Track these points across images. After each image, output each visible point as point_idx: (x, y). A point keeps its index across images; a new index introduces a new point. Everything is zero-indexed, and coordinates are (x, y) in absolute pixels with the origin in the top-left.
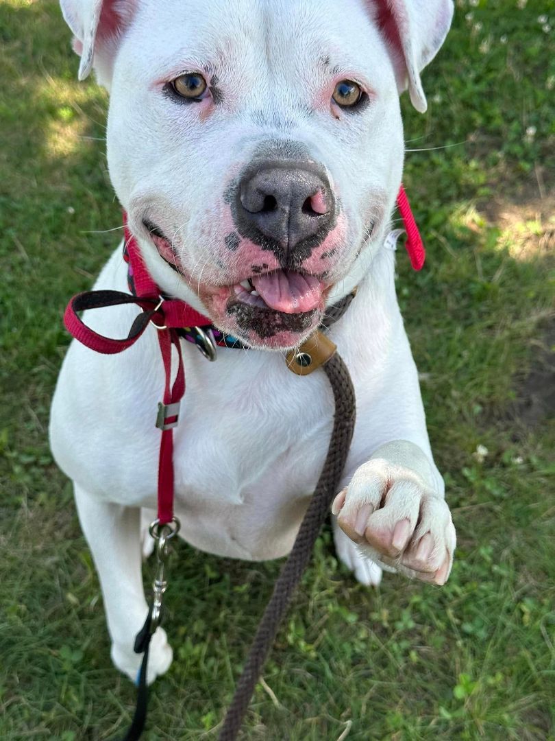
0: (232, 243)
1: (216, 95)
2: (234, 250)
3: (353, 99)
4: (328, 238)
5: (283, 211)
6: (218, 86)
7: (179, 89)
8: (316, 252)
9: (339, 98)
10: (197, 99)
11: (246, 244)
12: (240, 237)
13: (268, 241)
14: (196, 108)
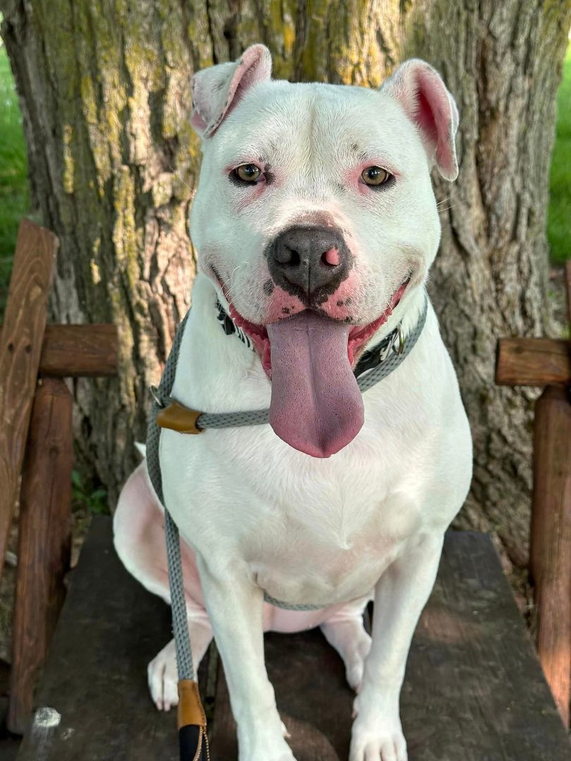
0: (268, 289)
1: (268, 178)
2: (269, 295)
3: (380, 180)
4: (340, 289)
5: (305, 263)
6: (271, 171)
7: (241, 176)
8: (332, 299)
9: (369, 180)
10: (253, 183)
11: (278, 290)
12: (274, 284)
13: (294, 287)
14: (251, 190)
